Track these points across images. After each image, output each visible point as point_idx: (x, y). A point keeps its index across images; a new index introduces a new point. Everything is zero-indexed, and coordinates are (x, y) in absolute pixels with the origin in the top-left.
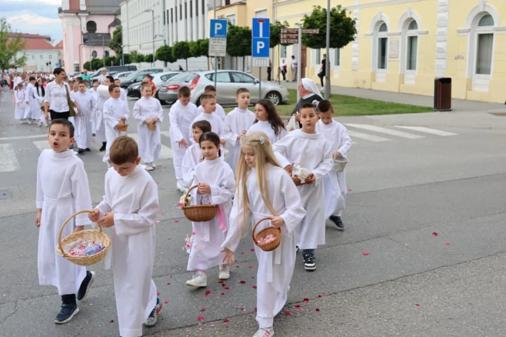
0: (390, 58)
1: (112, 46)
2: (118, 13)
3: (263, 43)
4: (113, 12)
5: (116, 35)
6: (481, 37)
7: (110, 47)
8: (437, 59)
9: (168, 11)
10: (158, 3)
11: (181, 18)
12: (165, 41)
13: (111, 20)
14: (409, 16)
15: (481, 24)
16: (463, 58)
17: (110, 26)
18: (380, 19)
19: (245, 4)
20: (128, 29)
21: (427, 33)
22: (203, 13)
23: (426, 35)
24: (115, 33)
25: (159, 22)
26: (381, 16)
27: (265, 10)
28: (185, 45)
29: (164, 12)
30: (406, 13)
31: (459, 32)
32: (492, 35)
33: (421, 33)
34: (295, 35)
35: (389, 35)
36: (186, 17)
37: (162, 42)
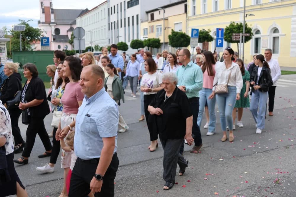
0: (263, 47)
1: (71, 42)
2: (75, 23)
3: (220, 40)
4: (69, 23)
5: (72, 37)
7: (69, 43)
8: (291, 48)
9: (112, 23)
10: (105, 19)
11: (121, 27)
12: (109, 39)
13: (68, 27)
14: (274, 26)
17: (68, 31)
18: (256, 28)
19: (167, 19)
21: (285, 35)
22: (137, 23)
23: (284, 36)
24: (72, 35)
25: (105, 29)
26: (257, 26)
27: (181, 23)
28: (138, 42)
29: (109, 24)
30: (272, 25)
33: (281, 35)
34: (239, 37)
35: (262, 36)
36: (125, 26)
37: (108, 40)
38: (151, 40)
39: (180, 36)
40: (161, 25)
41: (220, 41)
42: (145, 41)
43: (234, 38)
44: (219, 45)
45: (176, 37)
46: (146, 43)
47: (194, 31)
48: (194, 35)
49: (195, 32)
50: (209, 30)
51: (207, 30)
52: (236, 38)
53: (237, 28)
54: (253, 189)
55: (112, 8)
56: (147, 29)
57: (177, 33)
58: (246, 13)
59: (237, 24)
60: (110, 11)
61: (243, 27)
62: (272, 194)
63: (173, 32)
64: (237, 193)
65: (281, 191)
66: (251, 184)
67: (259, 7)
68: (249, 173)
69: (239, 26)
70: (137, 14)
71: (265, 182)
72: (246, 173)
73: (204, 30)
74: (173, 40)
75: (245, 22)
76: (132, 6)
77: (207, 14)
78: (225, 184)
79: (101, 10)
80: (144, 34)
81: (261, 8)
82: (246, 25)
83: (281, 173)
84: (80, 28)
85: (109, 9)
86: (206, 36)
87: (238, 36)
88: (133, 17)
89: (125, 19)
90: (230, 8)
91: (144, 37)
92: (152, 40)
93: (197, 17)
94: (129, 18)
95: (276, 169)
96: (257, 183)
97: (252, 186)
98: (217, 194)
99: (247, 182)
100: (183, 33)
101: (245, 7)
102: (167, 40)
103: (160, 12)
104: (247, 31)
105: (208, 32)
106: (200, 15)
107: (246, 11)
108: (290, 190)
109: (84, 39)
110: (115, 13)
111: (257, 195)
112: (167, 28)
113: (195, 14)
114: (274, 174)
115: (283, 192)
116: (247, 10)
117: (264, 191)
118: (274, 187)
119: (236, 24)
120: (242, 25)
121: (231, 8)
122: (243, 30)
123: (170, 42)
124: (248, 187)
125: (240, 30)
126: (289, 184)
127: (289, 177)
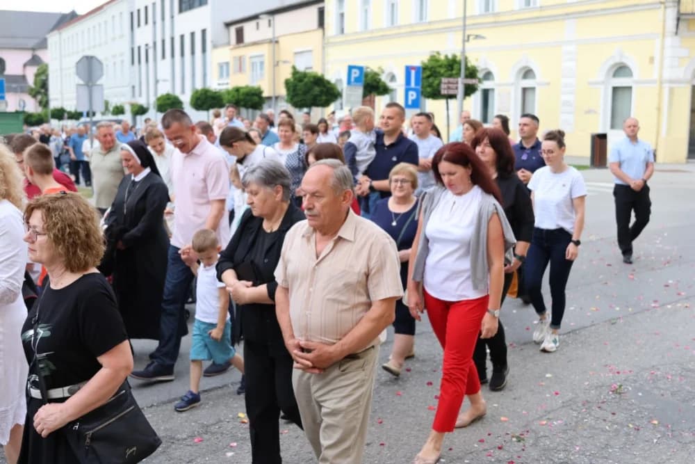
1: (33, 93)
2: (43, 45)
3: (414, 93)
4: (29, 46)
5: (38, 79)
6: (615, 89)
7: (30, 94)
8: (563, 113)
9: (139, 48)
10: (122, 36)
11: (164, 57)
12: (133, 87)
13: (27, 56)
14: (524, 64)
15: (615, 75)
16: (595, 112)
17: (25, 66)
18: (485, 67)
20: (61, 69)
21: (548, 84)
22: (204, 50)
23: (547, 86)
24: (37, 75)
25: (122, 62)
26: (486, 63)
27: (310, 51)
29: (133, 50)
30: (520, 61)
31: (590, 83)
32: (630, 88)
33: (540, 84)
34: (455, 85)
35: (500, 85)
36: (173, 55)
37: (129, 89)
38: (242, 91)
39: (311, 82)
40: (262, 56)
41: (412, 95)
42: (228, 92)
43: (444, 89)
44: (410, 103)
45: (303, 83)
46: (230, 97)
47: (354, 71)
48: (352, 80)
49: (356, 73)
50: (380, 68)
51: (376, 70)
52: (449, 88)
53: (445, 66)
54: (574, 407)
55: (139, 11)
56: (227, 64)
57: (305, 75)
58: (468, 32)
59: (446, 56)
60: (135, 20)
61: (459, 63)
62: (614, 414)
63: (295, 72)
64: (546, 416)
65: (629, 407)
66: (567, 398)
67: (491, 19)
68: (556, 376)
69: (451, 63)
70: (203, 28)
71: (593, 392)
72: (548, 375)
73: (369, 70)
74: (294, 90)
75: (463, 52)
76: (191, 7)
77: (372, 32)
78: (515, 399)
79: (113, 17)
80: (221, 75)
81: (495, 22)
82: (466, 58)
83: (618, 373)
84: (92, 57)
85: (132, 14)
86: (375, 84)
87: (452, 83)
88: (193, 34)
89: (172, 39)
90: (426, 19)
91: (221, 82)
92: (245, 90)
93: (349, 38)
94: (182, 37)
95: (606, 366)
96: (576, 394)
97: (570, 400)
98: (505, 421)
99: (557, 394)
100: (319, 74)
101: (465, 18)
102: (283, 91)
103: (258, 24)
104: (467, 72)
105: (376, 74)
106: (356, 33)
107: (467, 28)
108: (645, 406)
109: (101, 85)
110: (146, 23)
111: (586, 419)
112: (280, 64)
113: (342, 31)
114: (606, 377)
115: (634, 409)
116: (469, 25)
117: (597, 409)
118: (613, 401)
119: (442, 57)
120: (458, 59)
121: (427, 21)
122: (460, 70)
123: (288, 95)
124: (563, 403)
125: (452, 70)
126: (640, 394)
127: (635, 381)
